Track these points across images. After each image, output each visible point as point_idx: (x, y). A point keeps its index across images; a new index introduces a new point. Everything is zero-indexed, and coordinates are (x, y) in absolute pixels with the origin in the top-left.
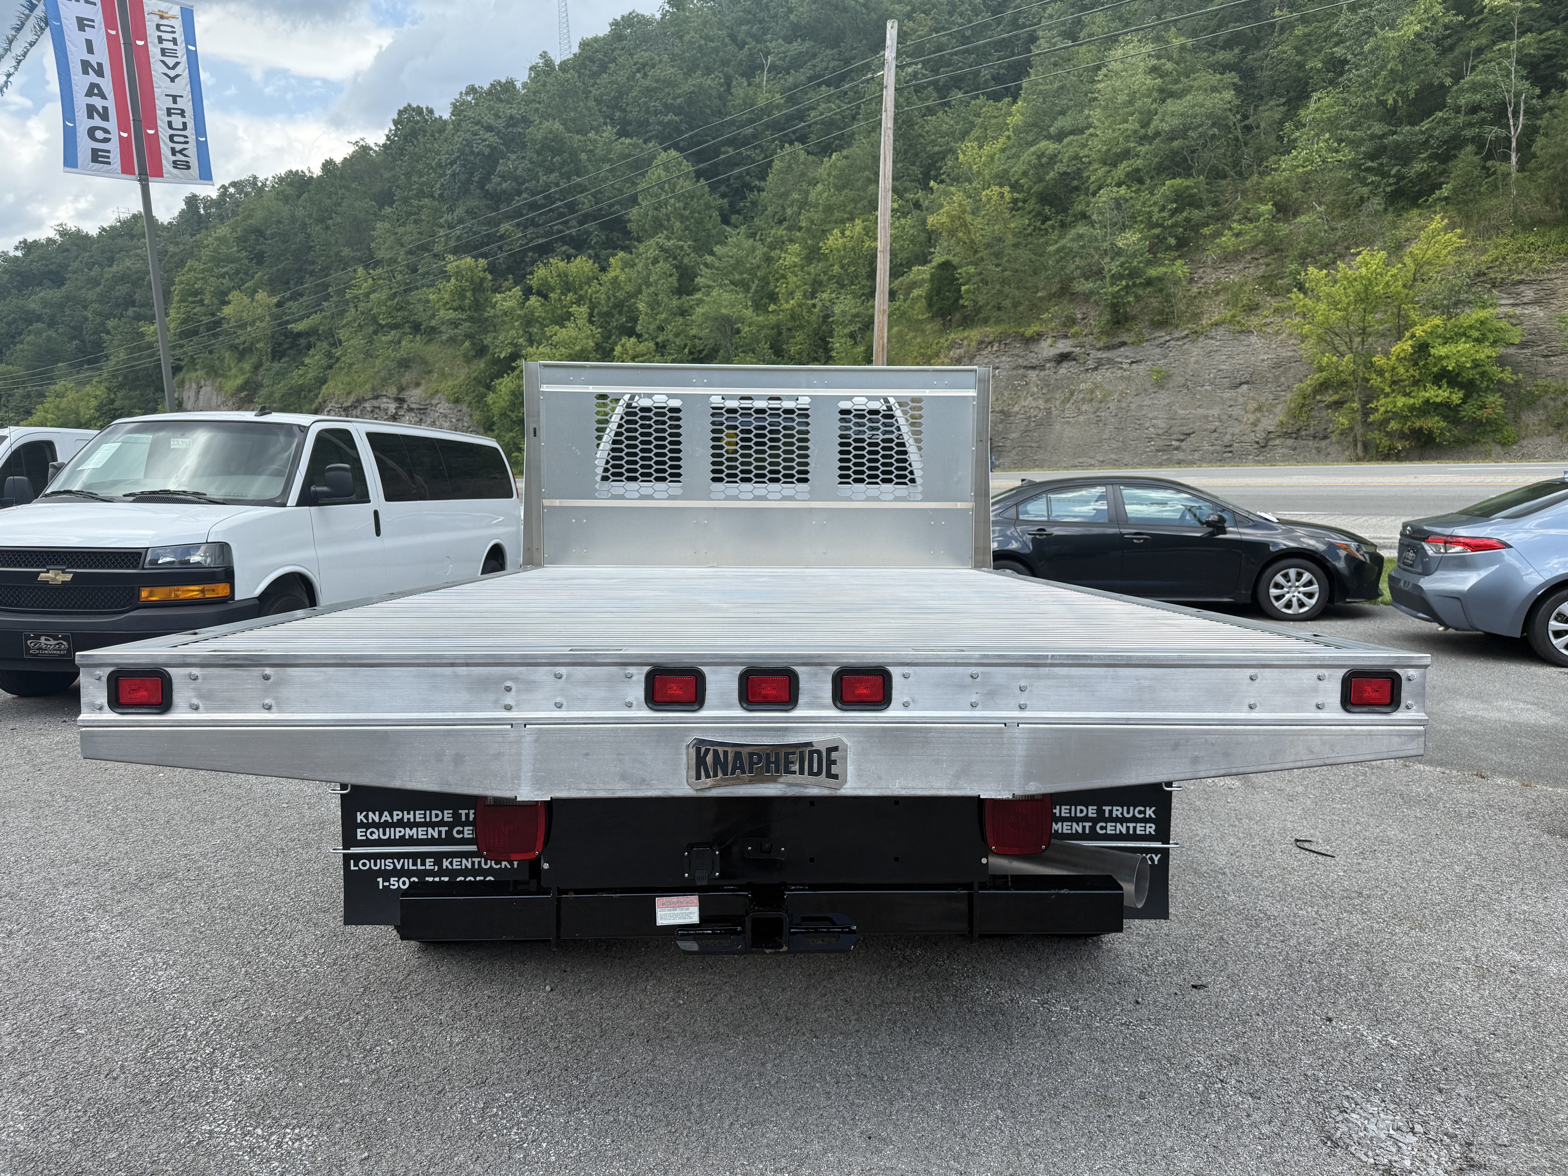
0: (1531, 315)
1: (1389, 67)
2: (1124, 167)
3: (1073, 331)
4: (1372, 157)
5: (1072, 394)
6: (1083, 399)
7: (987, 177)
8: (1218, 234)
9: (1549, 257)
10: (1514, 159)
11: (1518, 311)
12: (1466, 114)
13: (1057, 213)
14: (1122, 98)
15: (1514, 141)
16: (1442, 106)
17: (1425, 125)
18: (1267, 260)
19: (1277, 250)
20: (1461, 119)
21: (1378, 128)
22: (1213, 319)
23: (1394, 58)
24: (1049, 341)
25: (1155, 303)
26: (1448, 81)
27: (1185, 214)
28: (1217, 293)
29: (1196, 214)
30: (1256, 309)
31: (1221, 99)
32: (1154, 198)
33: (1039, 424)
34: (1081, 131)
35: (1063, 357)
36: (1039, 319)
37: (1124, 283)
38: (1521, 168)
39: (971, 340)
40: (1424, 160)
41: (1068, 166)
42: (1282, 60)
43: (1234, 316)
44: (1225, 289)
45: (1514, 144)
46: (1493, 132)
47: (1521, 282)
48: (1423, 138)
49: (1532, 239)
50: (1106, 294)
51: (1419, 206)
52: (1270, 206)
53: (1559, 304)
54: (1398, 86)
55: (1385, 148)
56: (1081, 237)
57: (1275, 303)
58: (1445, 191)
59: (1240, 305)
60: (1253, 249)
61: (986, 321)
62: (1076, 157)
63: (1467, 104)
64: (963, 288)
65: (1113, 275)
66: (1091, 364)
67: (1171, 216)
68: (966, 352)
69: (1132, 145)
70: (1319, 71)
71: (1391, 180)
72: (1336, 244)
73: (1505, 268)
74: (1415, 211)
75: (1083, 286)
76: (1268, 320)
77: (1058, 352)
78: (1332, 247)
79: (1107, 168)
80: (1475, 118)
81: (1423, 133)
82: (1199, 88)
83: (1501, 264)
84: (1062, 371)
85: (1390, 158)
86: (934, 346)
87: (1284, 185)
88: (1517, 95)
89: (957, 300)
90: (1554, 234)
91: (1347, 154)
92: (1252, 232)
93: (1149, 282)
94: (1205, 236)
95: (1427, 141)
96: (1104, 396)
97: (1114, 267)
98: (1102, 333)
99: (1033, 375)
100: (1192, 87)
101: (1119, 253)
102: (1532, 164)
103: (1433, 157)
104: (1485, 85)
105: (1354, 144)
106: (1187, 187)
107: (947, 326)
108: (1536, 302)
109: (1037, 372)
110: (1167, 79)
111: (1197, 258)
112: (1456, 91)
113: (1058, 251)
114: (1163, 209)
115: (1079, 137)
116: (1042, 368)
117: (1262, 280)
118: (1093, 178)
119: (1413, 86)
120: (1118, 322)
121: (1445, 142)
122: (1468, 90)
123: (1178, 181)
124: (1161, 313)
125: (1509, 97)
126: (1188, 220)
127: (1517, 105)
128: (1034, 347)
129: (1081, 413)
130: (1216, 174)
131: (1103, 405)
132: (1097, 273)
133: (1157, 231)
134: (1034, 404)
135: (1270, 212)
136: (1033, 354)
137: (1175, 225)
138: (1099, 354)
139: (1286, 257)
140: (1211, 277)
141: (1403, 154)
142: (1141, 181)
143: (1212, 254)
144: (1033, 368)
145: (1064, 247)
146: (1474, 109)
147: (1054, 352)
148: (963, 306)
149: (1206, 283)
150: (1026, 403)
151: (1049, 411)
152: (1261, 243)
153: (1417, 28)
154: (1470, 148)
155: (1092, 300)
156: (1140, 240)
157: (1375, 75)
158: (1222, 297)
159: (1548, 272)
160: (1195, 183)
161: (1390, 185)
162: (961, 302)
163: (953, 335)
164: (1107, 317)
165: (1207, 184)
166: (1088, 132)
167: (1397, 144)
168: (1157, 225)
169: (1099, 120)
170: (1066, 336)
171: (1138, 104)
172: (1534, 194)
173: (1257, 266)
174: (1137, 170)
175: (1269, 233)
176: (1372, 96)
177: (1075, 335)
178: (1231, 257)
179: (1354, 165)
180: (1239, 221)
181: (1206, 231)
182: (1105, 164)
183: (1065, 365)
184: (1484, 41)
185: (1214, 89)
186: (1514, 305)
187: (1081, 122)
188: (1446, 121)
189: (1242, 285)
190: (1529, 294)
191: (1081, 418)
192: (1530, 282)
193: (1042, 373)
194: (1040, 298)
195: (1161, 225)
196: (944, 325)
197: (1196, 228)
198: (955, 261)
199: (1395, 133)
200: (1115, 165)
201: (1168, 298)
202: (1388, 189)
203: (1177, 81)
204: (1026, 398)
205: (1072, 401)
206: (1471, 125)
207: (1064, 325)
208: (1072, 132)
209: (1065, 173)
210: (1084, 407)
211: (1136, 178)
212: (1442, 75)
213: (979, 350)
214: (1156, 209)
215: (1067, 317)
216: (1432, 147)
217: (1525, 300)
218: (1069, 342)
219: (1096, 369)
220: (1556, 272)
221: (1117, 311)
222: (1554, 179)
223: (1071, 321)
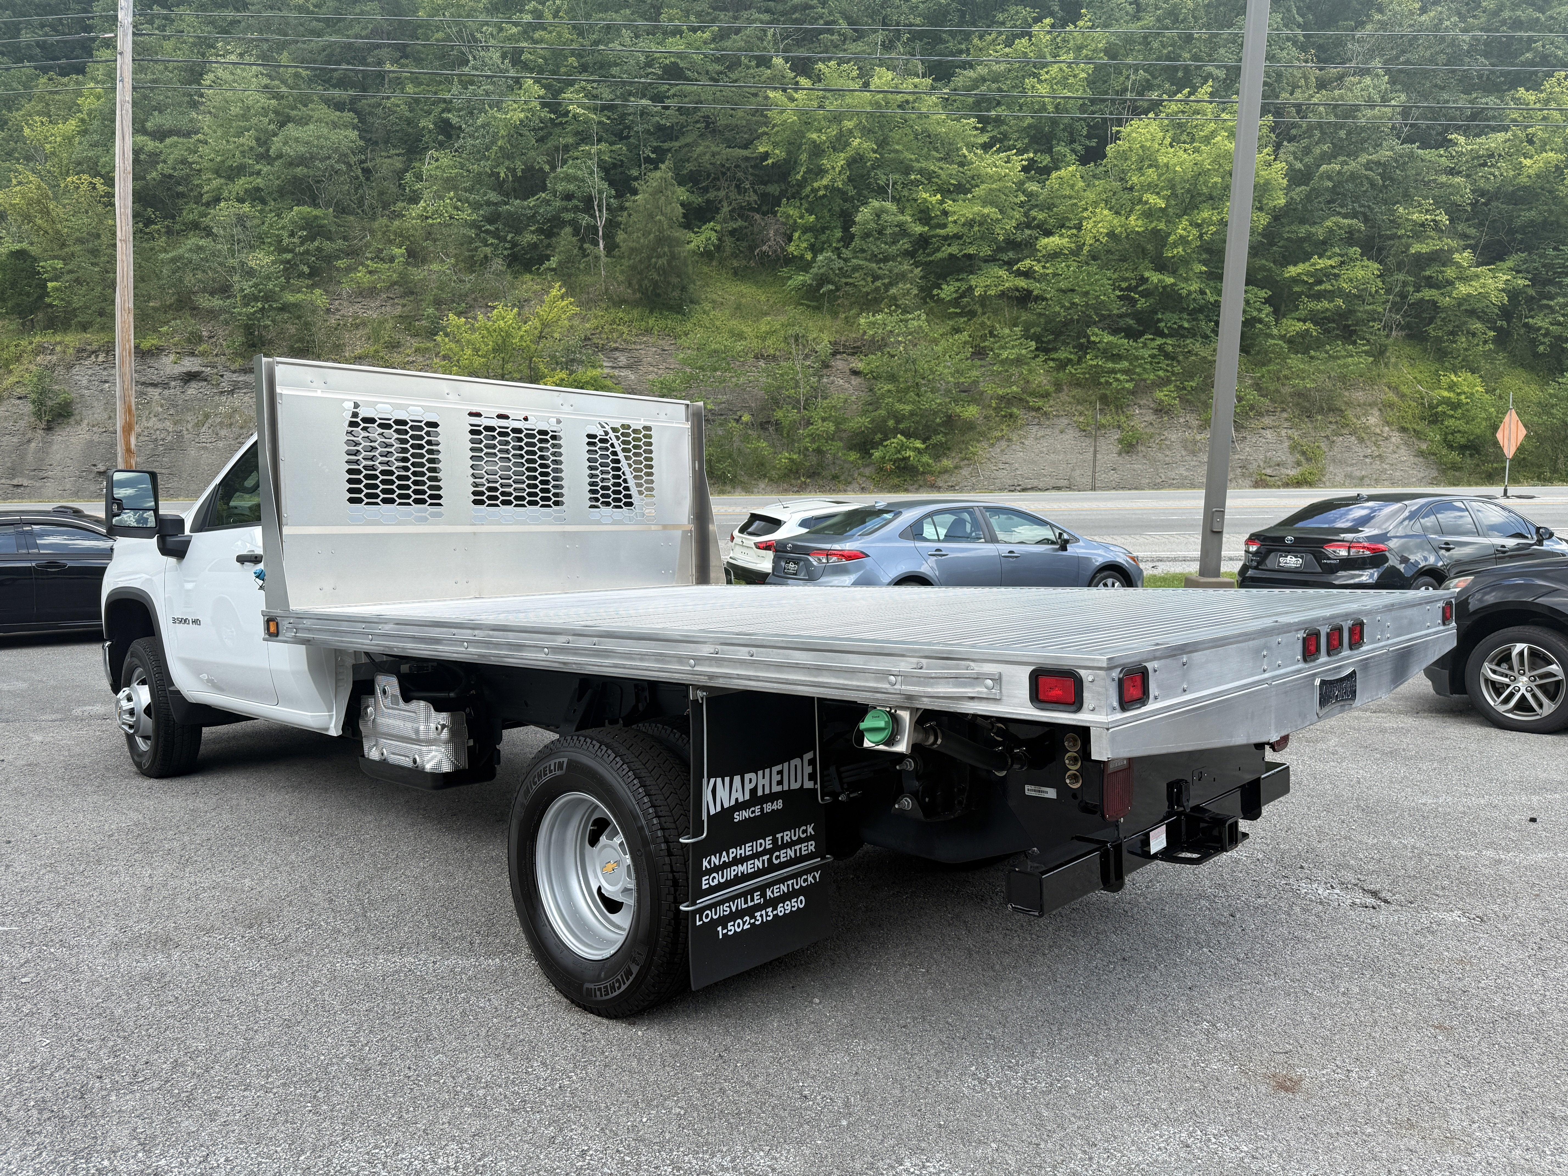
0: (626, 377)
1: (499, 143)
2: (241, 184)
3: (201, 349)
4: (490, 221)
5: (207, 416)
6: (221, 423)
7: (65, 162)
8: (349, 269)
9: (634, 331)
10: (601, 246)
11: (616, 372)
12: (562, 199)
13: (166, 218)
14: (235, 110)
15: (600, 229)
16: (544, 189)
17: (531, 202)
18: (402, 301)
19: (412, 293)
20: (558, 203)
21: (493, 196)
22: (356, 352)
23: (503, 137)
24: (172, 357)
25: (292, 330)
26: (547, 168)
27: (316, 243)
28: (357, 327)
29: (328, 246)
30: (398, 347)
31: (345, 137)
32: (282, 223)
33: (169, 449)
34: (188, 134)
35: (190, 377)
36: (155, 330)
37: (259, 305)
38: (609, 254)
39: (67, 346)
40: (533, 232)
41: (174, 169)
42: (395, 112)
43: (377, 351)
44: (364, 324)
45: (601, 233)
46: (585, 220)
47: (616, 349)
48: (529, 212)
49: (621, 315)
50: (240, 314)
51: (531, 272)
52: (403, 250)
53: (645, 370)
54: (507, 163)
55: (499, 215)
56: (201, 248)
57: (415, 343)
58: (553, 263)
59: (382, 341)
60: (388, 288)
61: (84, 327)
62: (184, 161)
63: (564, 190)
64: (49, 284)
65: (245, 296)
66: (225, 386)
67: (302, 244)
68: (60, 360)
69: (250, 162)
70: (430, 132)
71: (507, 245)
72: (466, 295)
73: (604, 336)
74: (528, 277)
75: (205, 302)
76: (411, 359)
77: (185, 370)
78: (463, 297)
79: (223, 181)
80: (570, 205)
81: (531, 209)
82: (319, 120)
83: (601, 332)
84: (191, 391)
85: (504, 224)
86: (12, 349)
87: (411, 232)
88: (600, 192)
89: (41, 297)
90: (636, 313)
91: (467, 215)
92: (387, 272)
93: (283, 308)
94: (338, 269)
95: (534, 216)
96: (245, 421)
97: (247, 286)
98: (236, 354)
99: (154, 393)
100: (311, 117)
101: (250, 273)
102: (616, 252)
103: (540, 231)
104: (576, 178)
105: (476, 206)
106: (316, 217)
107: (27, 328)
108: (628, 367)
109: (159, 390)
110: (284, 102)
111: (331, 289)
112: (554, 178)
113: (173, 260)
114: (292, 234)
115: (185, 140)
116: (166, 386)
117: (400, 320)
118: (206, 188)
119: (519, 166)
120: (254, 345)
121: (549, 220)
122: (562, 180)
123: (306, 209)
124: (301, 340)
125: (594, 193)
126: (319, 249)
127: (600, 200)
128: (151, 362)
129: (220, 439)
130: (342, 210)
131: (245, 431)
132: (225, 290)
133: (289, 256)
134: (160, 426)
135: (402, 255)
136: (152, 370)
137: (307, 252)
138: (235, 377)
139: (421, 300)
140: (349, 310)
141: (516, 224)
142: (264, 202)
143: (346, 288)
144: (155, 385)
145: (181, 257)
146: (568, 197)
147: (178, 370)
148: (50, 305)
149: (343, 316)
150: (150, 424)
151: (179, 435)
152: (395, 283)
153: (522, 115)
154: (568, 230)
155: (222, 318)
156: (273, 263)
157: (488, 149)
158: (360, 332)
159: (635, 343)
160: (324, 214)
161: (506, 249)
162: (48, 300)
163: (37, 339)
164: (239, 339)
165: (335, 217)
166: (196, 137)
167: (509, 212)
168: (287, 250)
169: (209, 127)
170: (192, 354)
171: (254, 121)
172: (621, 278)
173: (393, 305)
174: (258, 189)
175: (403, 276)
176: (486, 166)
177: (203, 354)
178: (367, 293)
179: (473, 225)
180: (372, 259)
181: (341, 264)
182: (220, 176)
183: (194, 384)
184: (570, 140)
185: (335, 125)
186: (613, 368)
187: (183, 123)
188: (548, 202)
189: (381, 323)
190: (623, 360)
191: (221, 444)
192: (623, 350)
193: (166, 392)
194: (153, 308)
195: (291, 251)
196: (23, 324)
197: (329, 259)
198: (34, 250)
199: (506, 204)
200: (230, 178)
201: (307, 325)
202: (506, 253)
203: (294, 108)
204: (148, 419)
205: (207, 425)
206: (566, 209)
207: (189, 341)
208: (177, 133)
209: (170, 176)
210: (223, 433)
211: (255, 196)
212: (541, 161)
213: (79, 359)
214: (285, 234)
215: (191, 333)
216: (538, 222)
217: (621, 364)
218: (198, 361)
219: (232, 392)
220: (640, 344)
221: (251, 334)
222: (633, 268)
223: (196, 339)
